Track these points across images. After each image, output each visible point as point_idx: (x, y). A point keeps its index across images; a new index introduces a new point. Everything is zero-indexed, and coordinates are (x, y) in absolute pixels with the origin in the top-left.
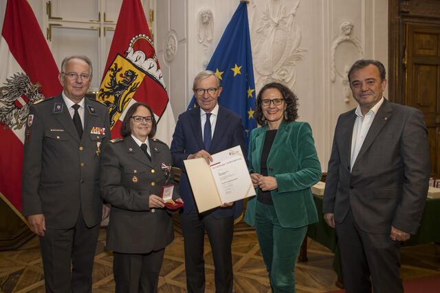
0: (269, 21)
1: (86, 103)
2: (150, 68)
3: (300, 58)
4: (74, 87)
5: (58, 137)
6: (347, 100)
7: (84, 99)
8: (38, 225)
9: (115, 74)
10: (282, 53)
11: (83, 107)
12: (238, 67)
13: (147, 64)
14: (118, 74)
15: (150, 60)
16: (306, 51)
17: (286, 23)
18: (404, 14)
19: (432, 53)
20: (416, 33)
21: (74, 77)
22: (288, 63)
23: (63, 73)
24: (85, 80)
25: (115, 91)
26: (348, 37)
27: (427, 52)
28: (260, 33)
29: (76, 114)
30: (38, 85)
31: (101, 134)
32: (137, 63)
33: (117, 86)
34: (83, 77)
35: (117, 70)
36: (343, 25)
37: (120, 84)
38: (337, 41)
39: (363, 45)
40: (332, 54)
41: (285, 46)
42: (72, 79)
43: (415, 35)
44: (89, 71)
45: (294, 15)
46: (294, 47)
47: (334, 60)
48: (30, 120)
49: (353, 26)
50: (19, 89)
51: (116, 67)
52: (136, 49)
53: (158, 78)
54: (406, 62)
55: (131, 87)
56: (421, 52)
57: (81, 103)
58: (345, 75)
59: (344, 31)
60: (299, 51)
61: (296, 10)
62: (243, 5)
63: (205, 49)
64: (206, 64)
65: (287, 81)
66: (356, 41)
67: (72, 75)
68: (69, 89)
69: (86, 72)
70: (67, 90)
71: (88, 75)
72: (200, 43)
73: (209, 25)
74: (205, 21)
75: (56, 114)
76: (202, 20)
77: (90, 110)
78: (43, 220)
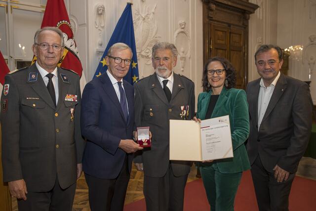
0: (139, 16)
1: (58, 72)
2: (71, 46)
4: (46, 57)
5: (34, 105)
6: (182, 69)
7: (56, 68)
8: (20, 191)
10: (147, 38)
11: (56, 76)
15: (71, 40)
16: (160, 37)
17: (149, 18)
18: (210, 18)
19: (223, 42)
20: (216, 30)
21: (46, 48)
22: (151, 45)
23: (36, 44)
24: (56, 51)
26: (183, 30)
27: (221, 42)
29: (50, 82)
34: (55, 48)
36: (180, 22)
38: (177, 32)
39: (190, 35)
40: (175, 40)
41: (149, 33)
42: (44, 50)
44: (61, 42)
46: (154, 35)
48: (6, 89)
49: (185, 24)
53: (76, 53)
54: (211, 47)
56: (219, 42)
57: (55, 72)
58: (181, 54)
59: (181, 26)
60: (156, 37)
61: (155, 10)
62: (129, 6)
63: (100, 32)
64: (100, 43)
65: (150, 56)
66: (187, 32)
67: (44, 45)
68: (41, 59)
69: (58, 43)
70: (40, 60)
71: (60, 45)
72: (97, 28)
73: (102, 16)
74: (100, 12)
75: (31, 83)
76: (98, 12)
77: (63, 79)
78: (24, 186)
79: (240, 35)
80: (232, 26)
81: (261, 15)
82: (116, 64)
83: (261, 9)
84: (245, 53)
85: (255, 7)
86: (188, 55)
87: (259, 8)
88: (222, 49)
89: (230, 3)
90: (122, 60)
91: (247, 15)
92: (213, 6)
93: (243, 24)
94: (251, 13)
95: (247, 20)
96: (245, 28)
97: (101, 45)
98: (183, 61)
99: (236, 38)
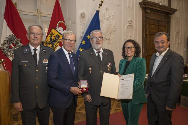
0: (105, 17)
3: (115, 31)
4: (33, 40)
5: (25, 65)
9: (52, 36)
10: (109, 29)
11: (39, 50)
14: (53, 36)
15: (65, 31)
16: (116, 29)
18: (147, 18)
19: (154, 31)
21: (33, 35)
22: (111, 33)
23: (28, 33)
24: (39, 36)
25: (52, 42)
26: (130, 24)
30: (20, 40)
32: (60, 32)
33: (52, 41)
34: (38, 35)
35: (52, 34)
36: (129, 20)
37: (54, 40)
38: (127, 26)
39: (135, 28)
40: (125, 30)
41: (110, 27)
43: (150, 25)
45: (113, 16)
46: (113, 27)
47: (126, 32)
49: (132, 21)
50: (11, 41)
51: (52, 33)
52: (59, 26)
54: (147, 34)
55: (58, 41)
56: (152, 31)
57: (38, 48)
58: (129, 38)
59: (129, 22)
60: (114, 29)
62: (98, 12)
64: (83, 32)
65: (111, 39)
66: (132, 26)
67: (32, 34)
68: (31, 41)
69: (40, 32)
72: (81, 24)
73: (84, 18)
74: (82, 16)
75: (25, 53)
77: (43, 51)
78: (20, 106)
79: (165, 27)
80: (160, 22)
81: (179, 15)
82: (67, 43)
83: (179, 12)
85: (175, 11)
86: (133, 38)
87: (177, 11)
89: (159, 9)
91: (170, 15)
92: (148, 11)
93: (167, 21)
94: (172, 14)
95: (170, 18)
96: (168, 23)
97: (83, 33)
99: (162, 28)
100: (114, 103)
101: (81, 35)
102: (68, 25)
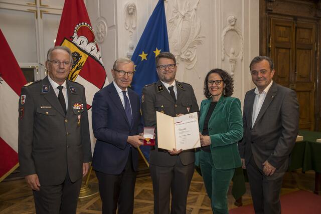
0: (178, 13)
1: (67, 84)
2: (92, 50)
3: (200, 43)
4: (57, 72)
5: (47, 113)
10: (187, 39)
11: (66, 87)
12: (159, 50)
13: (89, 47)
15: (91, 44)
16: (204, 37)
17: (190, 16)
18: (269, 12)
19: (286, 40)
20: (277, 25)
21: (57, 64)
22: (192, 47)
23: (49, 61)
24: (66, 67)
26: (233, 27)
27: (284, 39)
28: (171, 22)
29: (61, 94)
31: (81, 109)
32: (81, 46)
34: (65, 64)
36: (229, 18)
38: (226, 30)
39: (243, 34)
40: (222, 40)
41: (190, 33)
42: (56, 66)
43: (276, 27)
46: (196, 34)
47: (224, 44)
48: (23, 99)
49: (236, 19)
53: (98, 59)
54: (270, 46)
55: (77, 65)
56: (280, 39)
57: (64, 85)
58: (231, 55)
59: (230, 23)
60: (199, 38)
61: (197, 6)
63: (131, 34)
64: (131, 46)
65: (191, 60)
66: (238, 30)
67: (56, 62)
68: (54, 74)
69: (68, 60)
70: (52, 74)
71: (69, 62)
72: (127, 30)
73: (133, 16)
74: (130, 12)
75: (44, 94)
76: (128, 11)
77: (72, 90)
78: (36, 179)
79: (311, 29)
80: (299, 19)
82: (120, 76)
84: (317, 52)
86: (240, 57)
88: (286, 49)
90: (125, 72)
93: (316, 16)
97: (132, 48)
98: (233, 64)
99: (304, 34)
100: (198, 195)
101: (128, 52)
102: (100, 31)
